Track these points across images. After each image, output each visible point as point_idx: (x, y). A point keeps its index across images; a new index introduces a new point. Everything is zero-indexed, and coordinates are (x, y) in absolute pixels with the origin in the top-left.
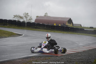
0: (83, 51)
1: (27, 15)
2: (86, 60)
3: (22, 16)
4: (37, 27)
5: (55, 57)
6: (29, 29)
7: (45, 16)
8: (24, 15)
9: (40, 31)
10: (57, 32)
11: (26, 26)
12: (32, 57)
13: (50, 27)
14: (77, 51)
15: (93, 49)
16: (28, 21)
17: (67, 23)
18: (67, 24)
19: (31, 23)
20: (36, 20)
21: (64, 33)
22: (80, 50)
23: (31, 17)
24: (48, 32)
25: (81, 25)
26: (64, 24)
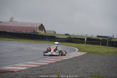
5: (9, 73)
7: (10, 21)
10: (22, 40)
13: (14, 34)
15: (62, 61)
18: (38, 31)
21: (31, 42)
24: (10, 41)
25: (55, 32)
26: (34, 31)
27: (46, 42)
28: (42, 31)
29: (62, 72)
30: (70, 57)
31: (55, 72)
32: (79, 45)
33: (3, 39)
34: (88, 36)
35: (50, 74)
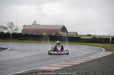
0: (81, 64)
1: (12, 25)
2: (85, 73)
3: (6, 27)
4: (25, 38)
6: (15, 41)
7: (33, 24)
8: (9, 25)
9: (29, 43)
11: (11, 38)
12: (20, 74)
13: (41, 37)
14: (74, 63)
15: (92, 61)
16: (13, 32)
17: (60, 31)
18: (61, 33)
19: (17, 34)
20: (23, 30)
22: (77, 62)
23: (17, 26)
24: (38, 43)
25: (77, 33)
26: (57, 33)
27: (72, 43)
28: (65, 32)
29: (97, 71)
30: (98, 57)
31: (91, 71)
32: (105, 44)
33: (31, 42)
34: (110, 36)
35: (87, 72)
